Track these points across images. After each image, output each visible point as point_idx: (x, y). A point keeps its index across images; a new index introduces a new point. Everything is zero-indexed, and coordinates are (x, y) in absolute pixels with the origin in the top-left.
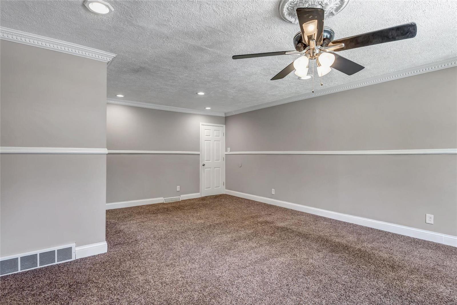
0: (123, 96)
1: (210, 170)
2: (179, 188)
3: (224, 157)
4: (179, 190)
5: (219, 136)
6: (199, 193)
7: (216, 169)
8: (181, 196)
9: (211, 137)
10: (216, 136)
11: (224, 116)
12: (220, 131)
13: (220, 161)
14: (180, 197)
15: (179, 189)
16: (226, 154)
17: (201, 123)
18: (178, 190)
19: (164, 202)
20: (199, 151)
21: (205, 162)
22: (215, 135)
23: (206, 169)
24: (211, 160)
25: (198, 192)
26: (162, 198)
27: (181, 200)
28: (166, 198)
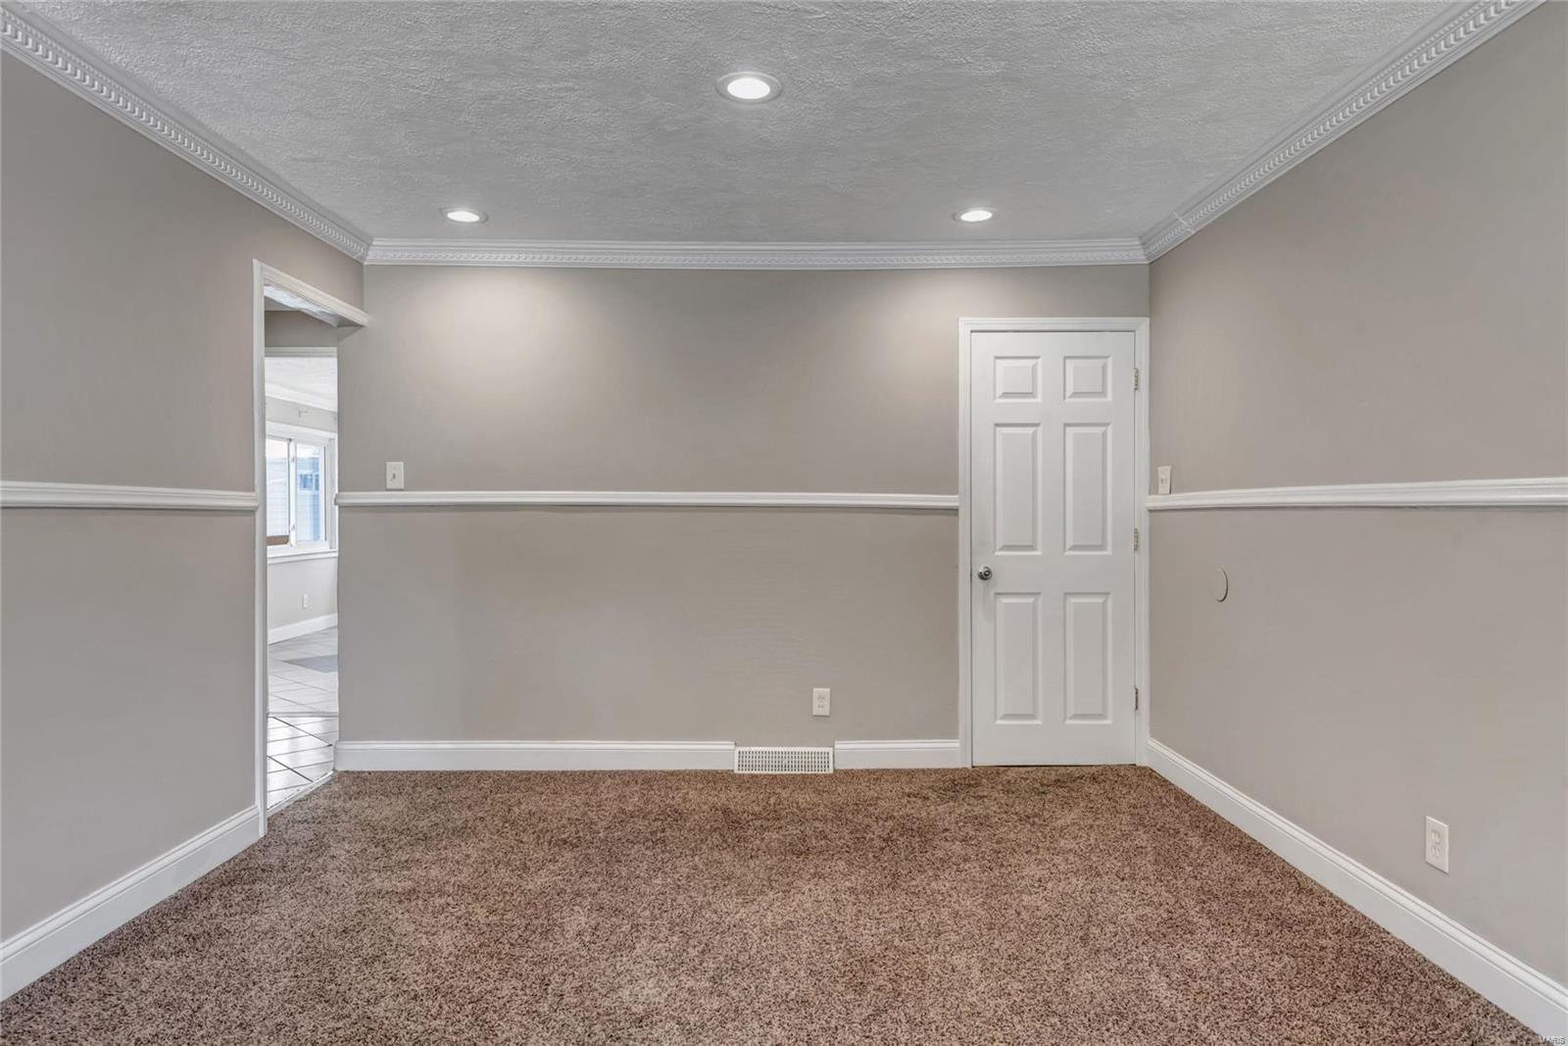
0: (474, 218)
1: (1034, 605)
2: (828, 698)
3: (1144, 527)
4: (826, 711)
5: (1103, 393)
6: (955, 744)
7: (1073, 600)
8: (839, 745)
9: (1039, 400)
10: (1075, 394)
11: (1139, 256)
12: (1110, 360)
13: (1109, 552)
14: (830, 750)
15: (827, 704)
16: (1150, 511)
17: (965, 324)
18: (816, 711)
19: (736, 771)
20: (956, 492)
21: (998, 559)
22: (1070, 390)
23: (1005, 600)
24: (1040, 545)
25: (950, 733)
26: (728, 745)
27: (831, 771)
28: (747, 749)
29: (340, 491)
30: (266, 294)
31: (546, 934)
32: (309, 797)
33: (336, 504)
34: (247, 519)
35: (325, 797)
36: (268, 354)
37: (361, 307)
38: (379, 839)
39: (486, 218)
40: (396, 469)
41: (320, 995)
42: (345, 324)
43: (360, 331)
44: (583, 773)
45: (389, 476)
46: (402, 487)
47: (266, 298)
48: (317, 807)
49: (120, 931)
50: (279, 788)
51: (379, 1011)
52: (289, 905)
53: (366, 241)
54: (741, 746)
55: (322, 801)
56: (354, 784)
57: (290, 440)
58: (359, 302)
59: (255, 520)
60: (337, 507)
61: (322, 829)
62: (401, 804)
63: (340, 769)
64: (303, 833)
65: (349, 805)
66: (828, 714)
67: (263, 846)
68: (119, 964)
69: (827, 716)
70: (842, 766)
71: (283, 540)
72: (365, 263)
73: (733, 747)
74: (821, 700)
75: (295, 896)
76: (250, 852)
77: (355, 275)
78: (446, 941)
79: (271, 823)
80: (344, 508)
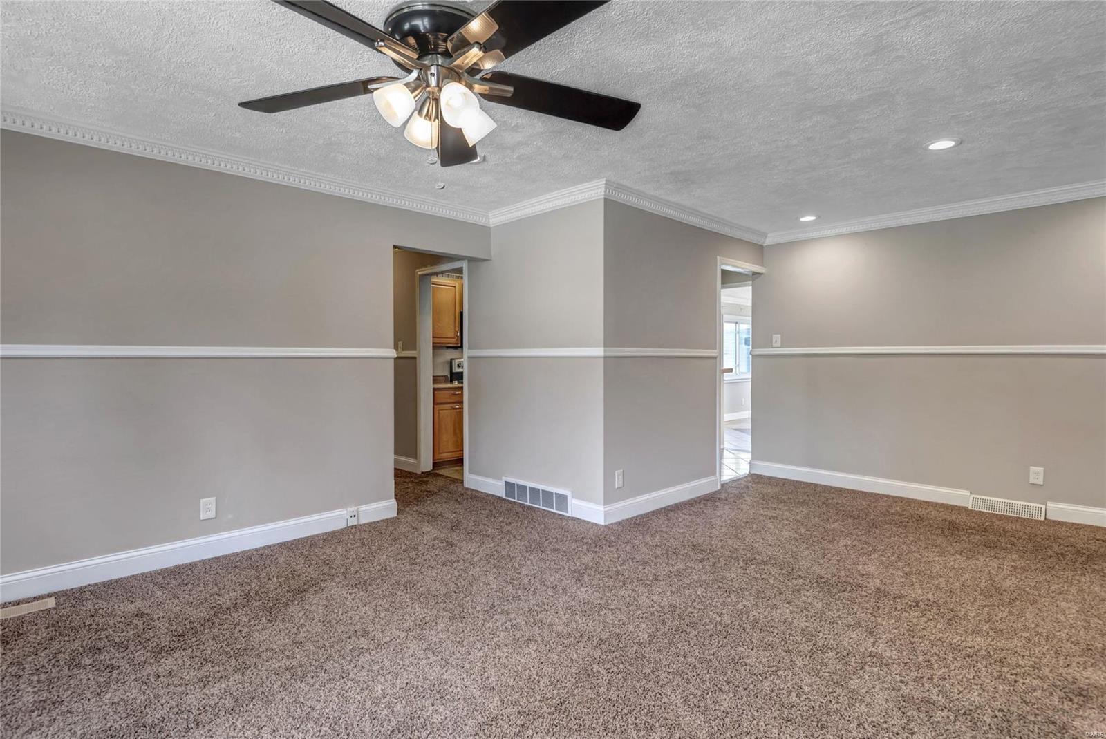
0: (814, 218)
2: (1042, 473)
4: (1040, 481)
8: (1050, 504)
14: (1043, 507)
15: (1041, 477)
18: (1032, 480)
19: (970, 508)
26: (965, 493)
27: (1043, 518)
28: (978, 497)
29: (753, 348)
30: (722, 267)
31: (830, 542)
32: (738, 480)
33: (750, 354)
34: (714, 361)
35: (745, 481)
36: (722, 288)
37: (762, 266)
38: (765, 499)
39: (819, 217)
40: (777, 338)
41: (736, 536)
42: (755, 274)
43: (762, 276)
44: (872, 493)
45: (774, 341)
46: (779, 346)
47: (722, 270)
48: (741, 484)
49: (672, 505)
50: (727, 475)
51: (756, 545)
52: (727, 511)
53: (765, 235)
54: (976, 494)
55: (743, 482)
56: (756, 479)
57: (737, 323)
58: (762, 264)
59: (716, 362)
60: (751, 356)
61: (742, 491)
62: (777, 489)
63: (752, 472)
64: (735, 491)
65: (754, 486)
66: (1042, 484)
67: (719, 492)
68: (672, 514)
69: (1041, 485)
70: (1051, 517)
71: (730, 370)
72: (765, 245)
73: (969, 494)
74: (1036, 474)
75: (730, 509)
76: (715, 493)
77: (759, 251)
78: (786, 534)
79: (722, 485)
80: (754, 356)
